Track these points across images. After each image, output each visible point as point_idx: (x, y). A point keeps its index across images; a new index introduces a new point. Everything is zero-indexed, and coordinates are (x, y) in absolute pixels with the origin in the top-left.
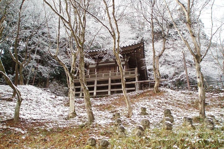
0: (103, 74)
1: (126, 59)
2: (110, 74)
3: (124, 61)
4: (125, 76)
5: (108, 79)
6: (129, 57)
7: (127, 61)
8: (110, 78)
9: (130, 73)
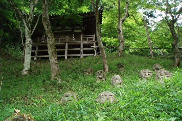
0: (60, 40)
1: (82, 27)
2: (67, 40)
3: (81, 29)
4: (83, 42)
5: (65, 45)
6: (86, 26)
7: (84, 29)
8: (67, 43)
9: (88, 39)
